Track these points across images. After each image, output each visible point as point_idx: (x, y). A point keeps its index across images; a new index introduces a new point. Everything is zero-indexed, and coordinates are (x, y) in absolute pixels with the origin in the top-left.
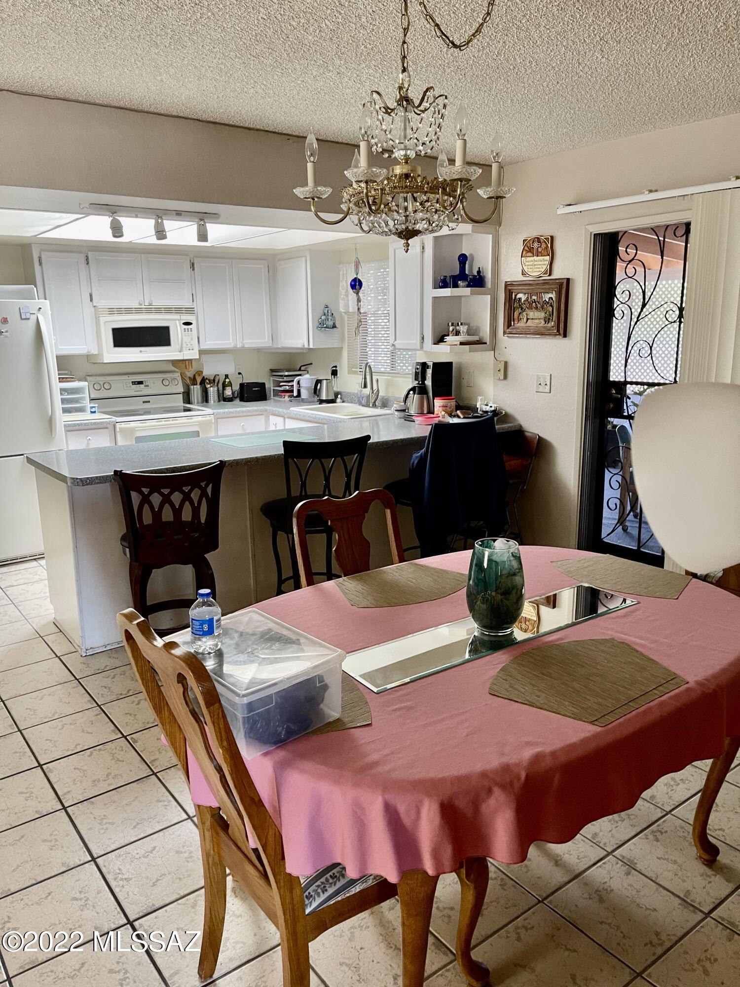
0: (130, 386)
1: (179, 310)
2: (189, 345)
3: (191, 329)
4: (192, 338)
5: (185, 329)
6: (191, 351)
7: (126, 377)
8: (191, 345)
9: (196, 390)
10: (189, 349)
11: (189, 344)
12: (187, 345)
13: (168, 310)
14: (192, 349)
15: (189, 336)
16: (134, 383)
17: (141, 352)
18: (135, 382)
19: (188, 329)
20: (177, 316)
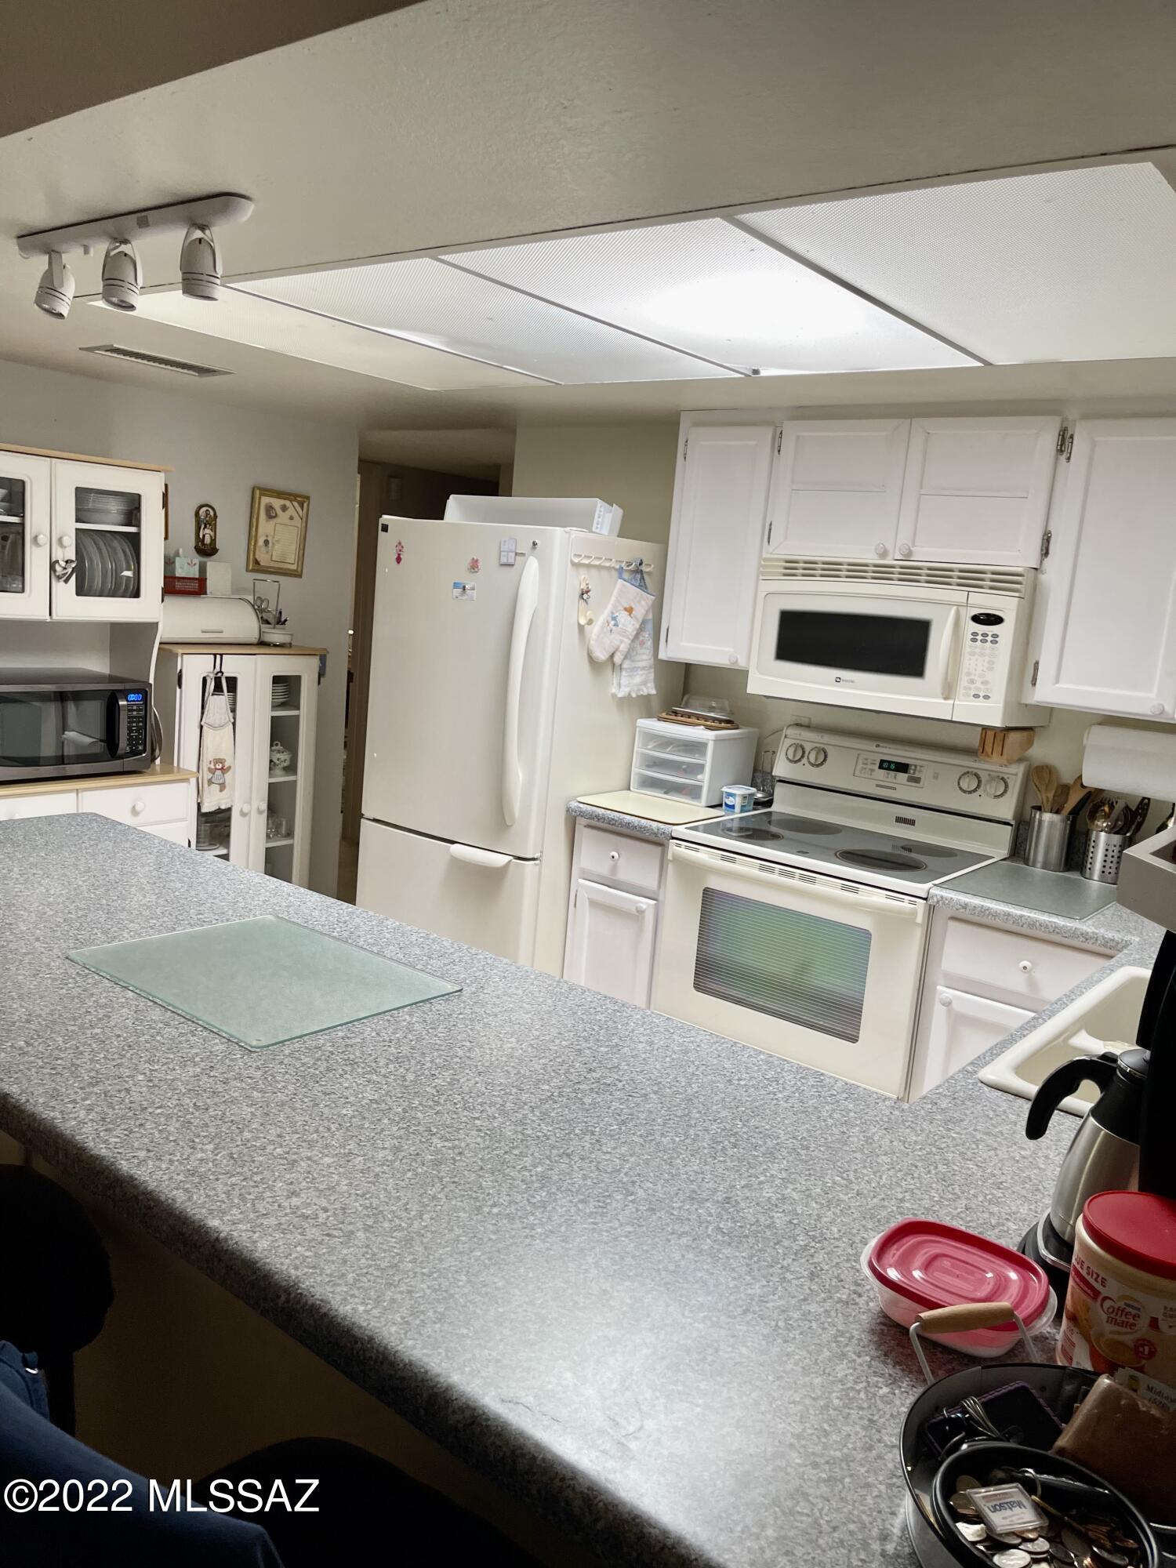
0: (872, 770)
1: (971, 578)
2: (978, 684)
3: (995, 636)
4: (991, 663)
5: (975, 634)
6: (981, 703)
7: (871, 746)
8: (985, 683)
9: (1050, 825)
10: (976, 696)
11: (978, 680)
12: (972, 682)
13: (939, 576)
14: (986, 697)
15: (982, 655)
16: (884, 765)
17: (838, 680)
18: (890, 762)
19: (985, 635)
20: (958, 595)
